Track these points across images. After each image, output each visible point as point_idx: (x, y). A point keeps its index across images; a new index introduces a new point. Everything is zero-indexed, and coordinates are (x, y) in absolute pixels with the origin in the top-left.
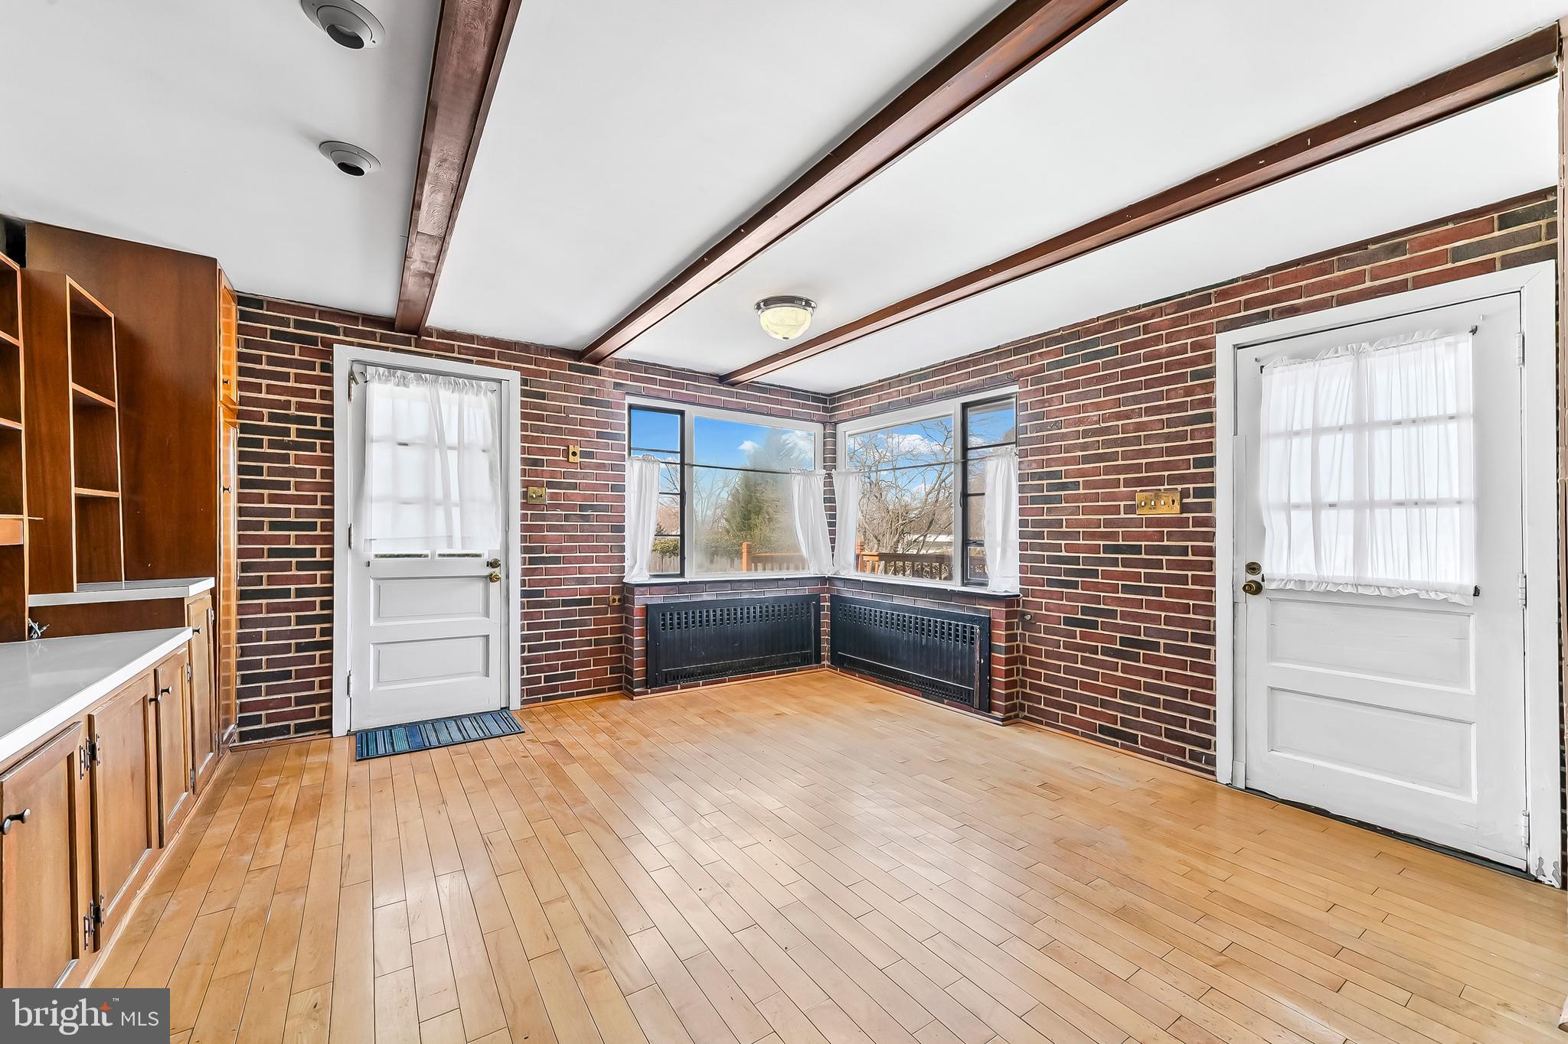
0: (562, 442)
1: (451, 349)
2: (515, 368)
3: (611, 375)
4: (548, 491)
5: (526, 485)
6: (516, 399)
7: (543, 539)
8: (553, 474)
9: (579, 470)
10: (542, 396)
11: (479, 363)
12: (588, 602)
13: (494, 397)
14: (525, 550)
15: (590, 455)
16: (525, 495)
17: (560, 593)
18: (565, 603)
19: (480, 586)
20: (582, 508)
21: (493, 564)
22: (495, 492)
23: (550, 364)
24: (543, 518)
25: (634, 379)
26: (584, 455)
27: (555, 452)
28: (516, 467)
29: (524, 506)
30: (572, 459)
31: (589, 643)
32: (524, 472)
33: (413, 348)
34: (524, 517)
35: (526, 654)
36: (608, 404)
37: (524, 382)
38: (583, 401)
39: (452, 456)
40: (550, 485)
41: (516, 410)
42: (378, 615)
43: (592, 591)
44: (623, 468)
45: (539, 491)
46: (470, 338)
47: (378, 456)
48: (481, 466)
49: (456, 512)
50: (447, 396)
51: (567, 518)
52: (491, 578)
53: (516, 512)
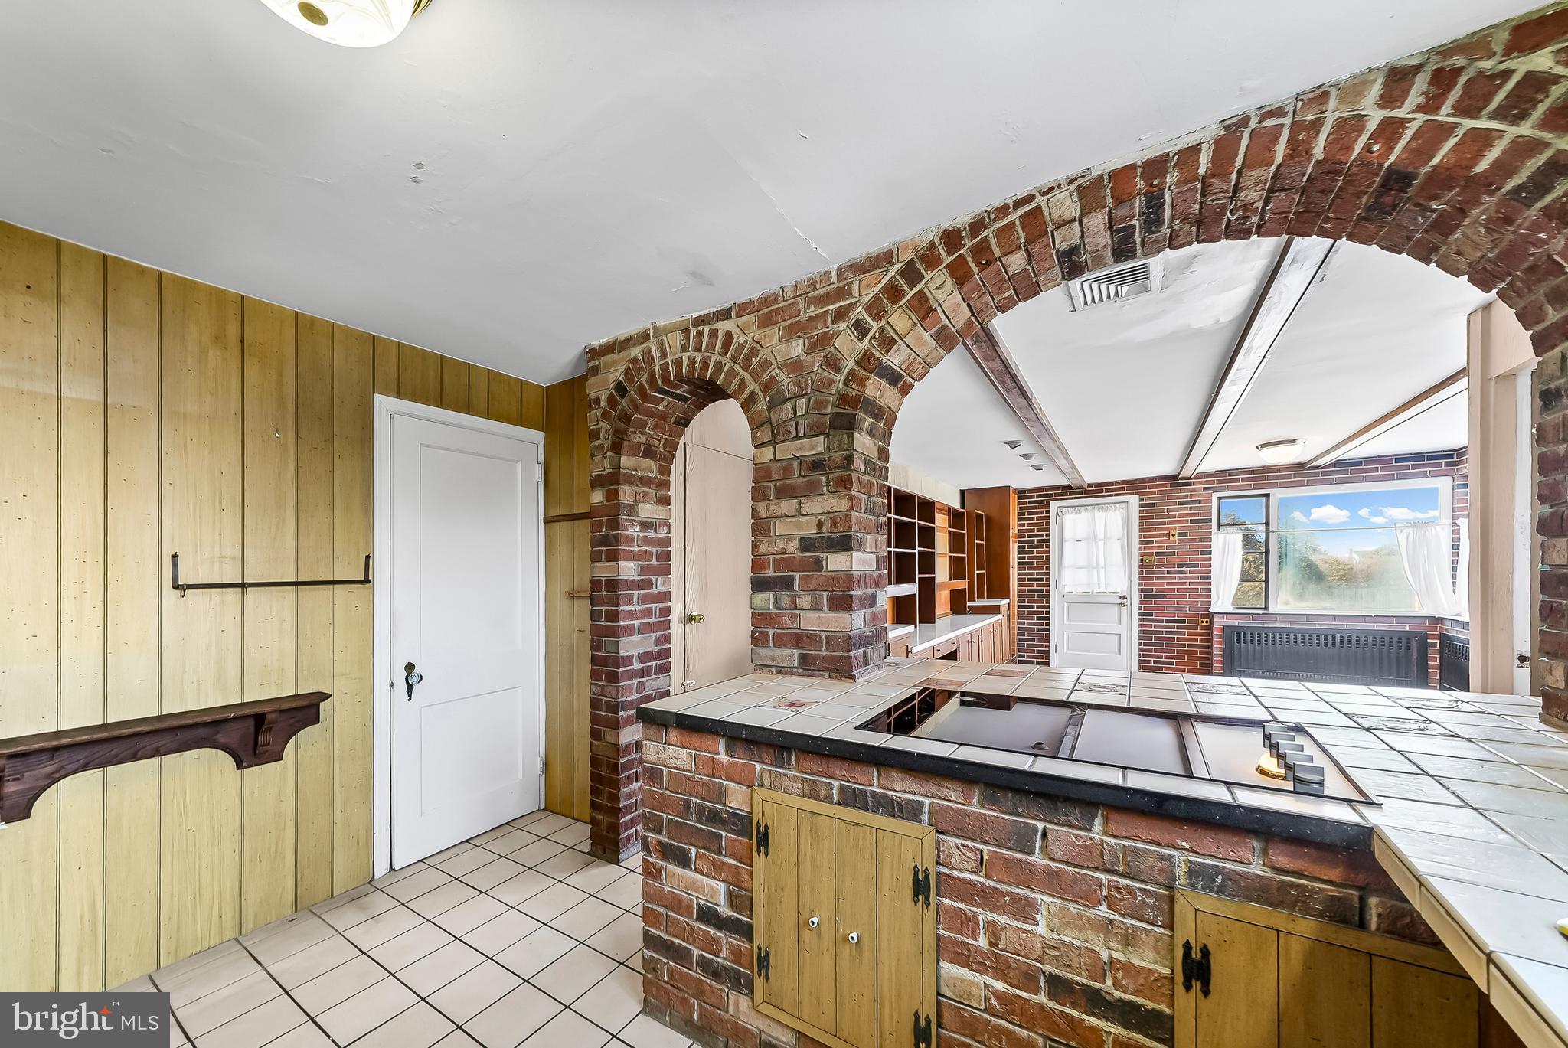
0: (1168, 529)
1: (1102, 491)
2: (1136, 493)
3: (1201, 484)
4: (1156, 557)
5: (1142, 555)
6: (1136, 509)
7: (1153, 584)
8: (1159, 548)
9: (1177, 544)
10: (1153, 505)
11: (1116, 495)
12: (1184, 621)
13: (1124, 512)
14: (1142, 590)
15: (1186, 534)
16: (1141, 561)
17: (1163, 615)
18: (1167, 621)
19: (1116, 608)
20: (1179, 566)
21: (1124, 598)
22: (1124, 560)
23: (1157, 486)
24: (1153, 572)
25: (1219, 482)
26: (1180, 535)
27: (1162, 535)
28: (1136, 545)
29: (1140, 567)
30: (1171, 538)
31: (1184, 646)
32: (1141, 548)
33: (1083, 495)
34: (1141, 573)
35: (1142, 646)
36: (1198, 502)
37: (1141, 500)
38: (1180, 503)
39: (1101, 544)
40: (1157, 554)
41: (1136, 515)
42: (1068, 619)
43: (1186, 615)
44: (1210, 540)
45: (1151, 558)
46: (1111, 483)
47: (1067, 547)
48: (1116, 549)
49: (1102, 572)
50: (1099, 516)
51: (1169, 572)
52: (1122, 605)
53: (1136, 570)
